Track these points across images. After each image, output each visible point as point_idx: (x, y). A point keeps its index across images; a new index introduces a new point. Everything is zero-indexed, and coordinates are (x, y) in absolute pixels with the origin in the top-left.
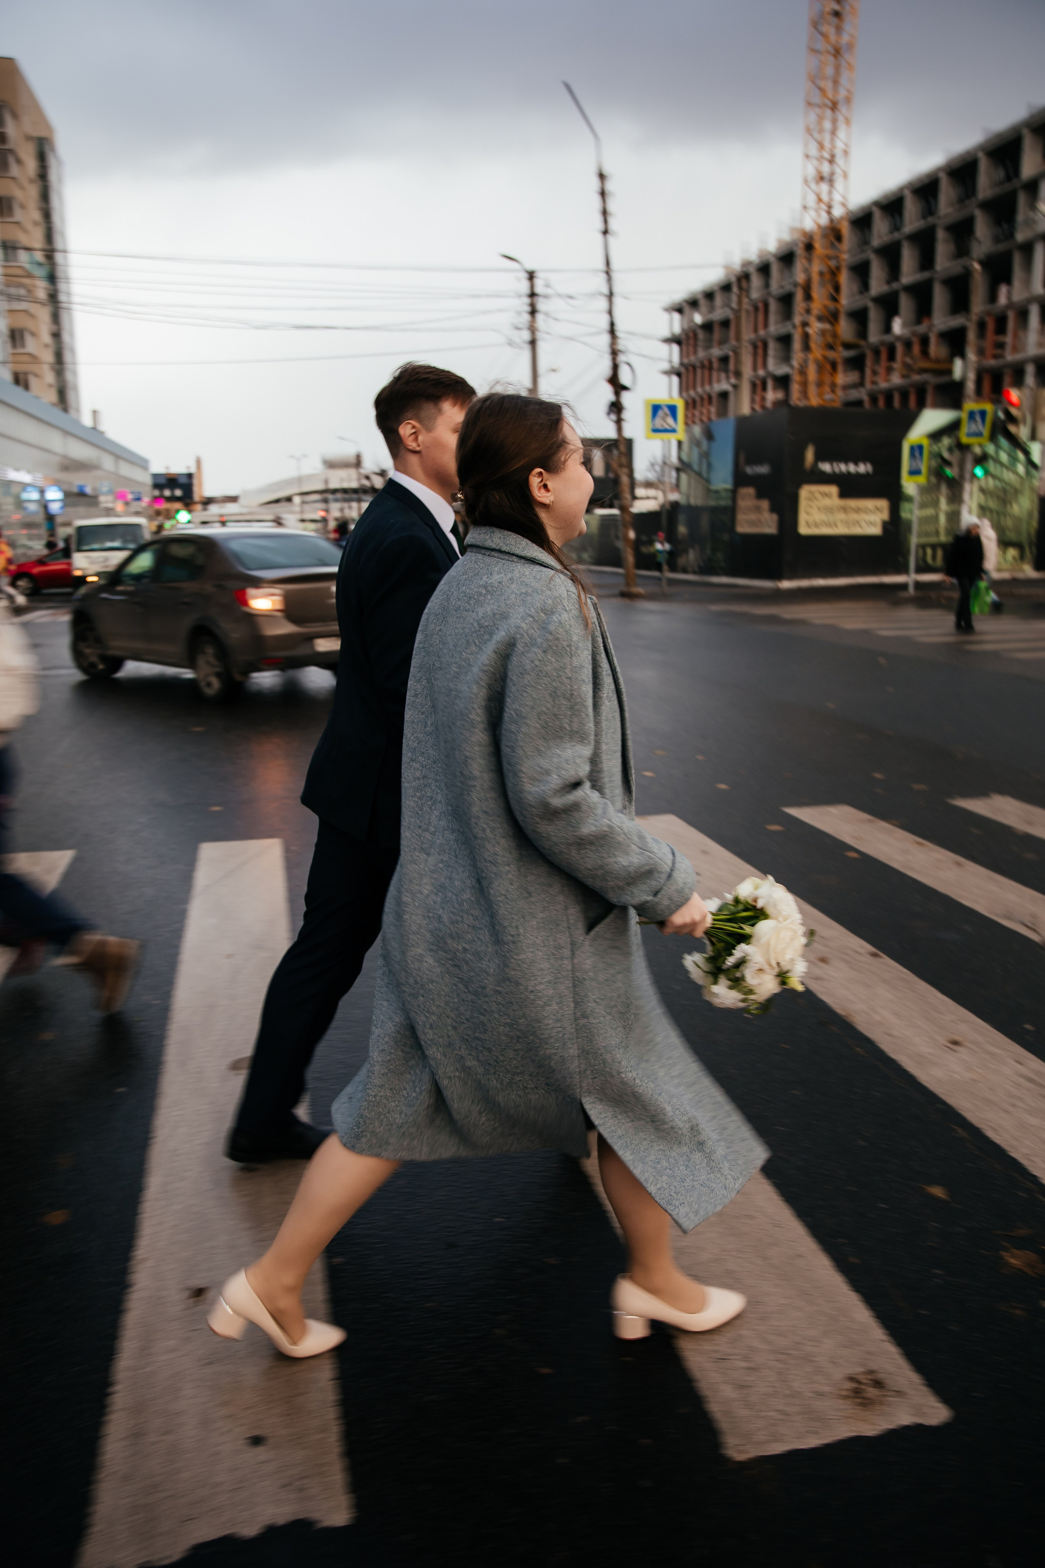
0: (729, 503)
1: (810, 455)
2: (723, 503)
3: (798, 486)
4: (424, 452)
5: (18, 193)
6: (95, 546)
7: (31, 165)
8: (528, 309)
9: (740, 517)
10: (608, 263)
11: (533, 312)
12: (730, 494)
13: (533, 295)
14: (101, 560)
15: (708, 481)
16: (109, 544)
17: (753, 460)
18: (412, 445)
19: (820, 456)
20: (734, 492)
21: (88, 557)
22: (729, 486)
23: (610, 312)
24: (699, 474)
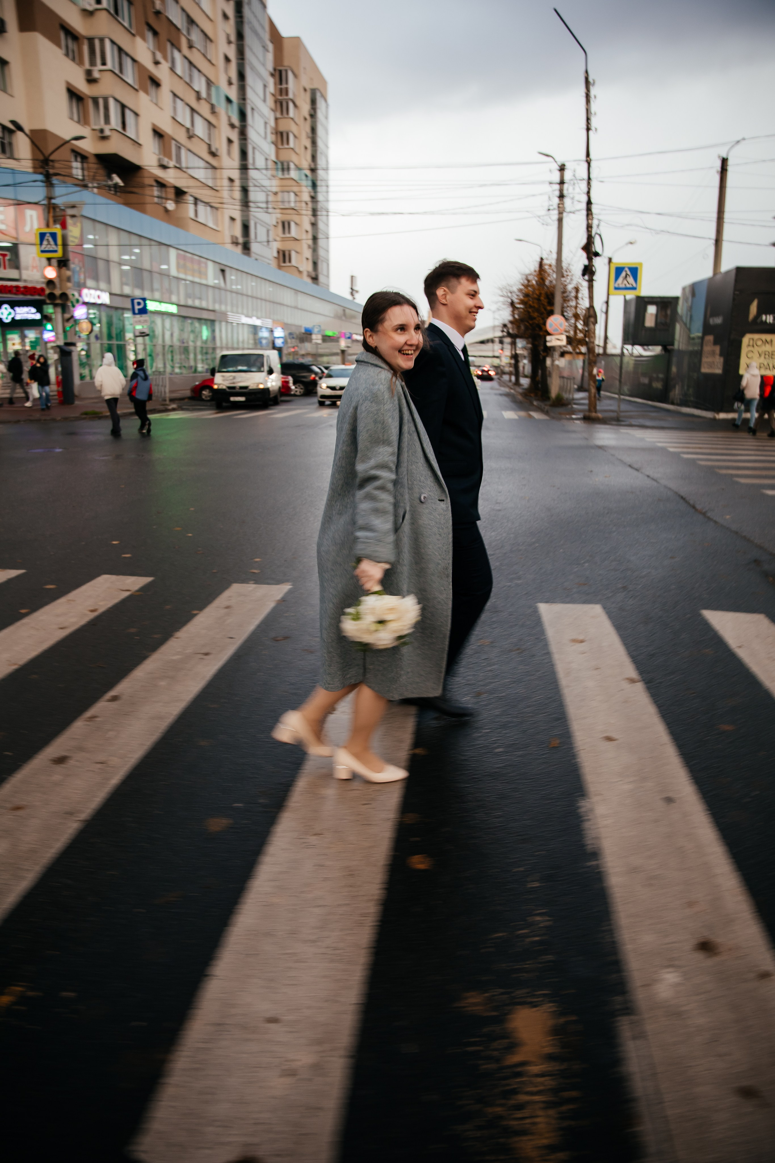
0: (700, 348)
1: (754, 309)
2: (696, 348)
3: (743, 335)
4: (449, 305)
5: (293, 128)
6: (231, 369)
7: (305, 108)
8: (557, 193)
9: (705, 360)
10: (588, 155)
11: (561, 196)
12: (700, 341)
13: (562, 182)
14: (231, 378)
15: (689, 330)
16: (240, 368)
17: (714, 314)
18: (444, 301)
19: (762, 310)
20: (702, 338)
21: (223, 376)
22: (700, 334)
23: (588, 193)
24: (685, 324)
